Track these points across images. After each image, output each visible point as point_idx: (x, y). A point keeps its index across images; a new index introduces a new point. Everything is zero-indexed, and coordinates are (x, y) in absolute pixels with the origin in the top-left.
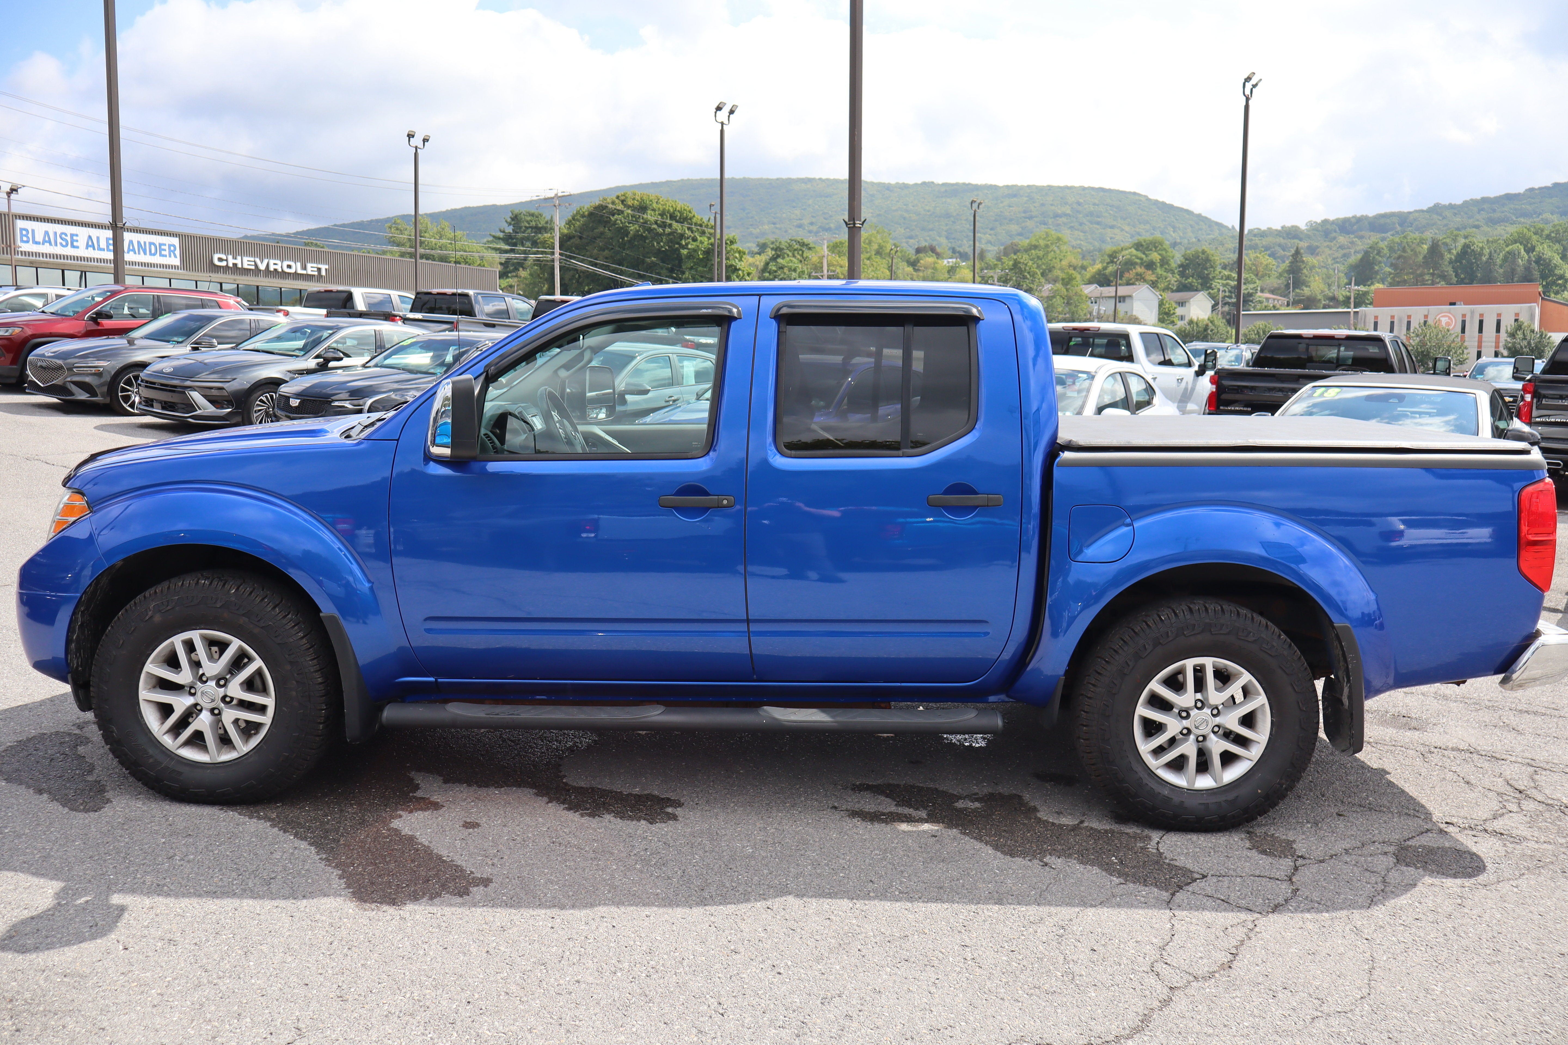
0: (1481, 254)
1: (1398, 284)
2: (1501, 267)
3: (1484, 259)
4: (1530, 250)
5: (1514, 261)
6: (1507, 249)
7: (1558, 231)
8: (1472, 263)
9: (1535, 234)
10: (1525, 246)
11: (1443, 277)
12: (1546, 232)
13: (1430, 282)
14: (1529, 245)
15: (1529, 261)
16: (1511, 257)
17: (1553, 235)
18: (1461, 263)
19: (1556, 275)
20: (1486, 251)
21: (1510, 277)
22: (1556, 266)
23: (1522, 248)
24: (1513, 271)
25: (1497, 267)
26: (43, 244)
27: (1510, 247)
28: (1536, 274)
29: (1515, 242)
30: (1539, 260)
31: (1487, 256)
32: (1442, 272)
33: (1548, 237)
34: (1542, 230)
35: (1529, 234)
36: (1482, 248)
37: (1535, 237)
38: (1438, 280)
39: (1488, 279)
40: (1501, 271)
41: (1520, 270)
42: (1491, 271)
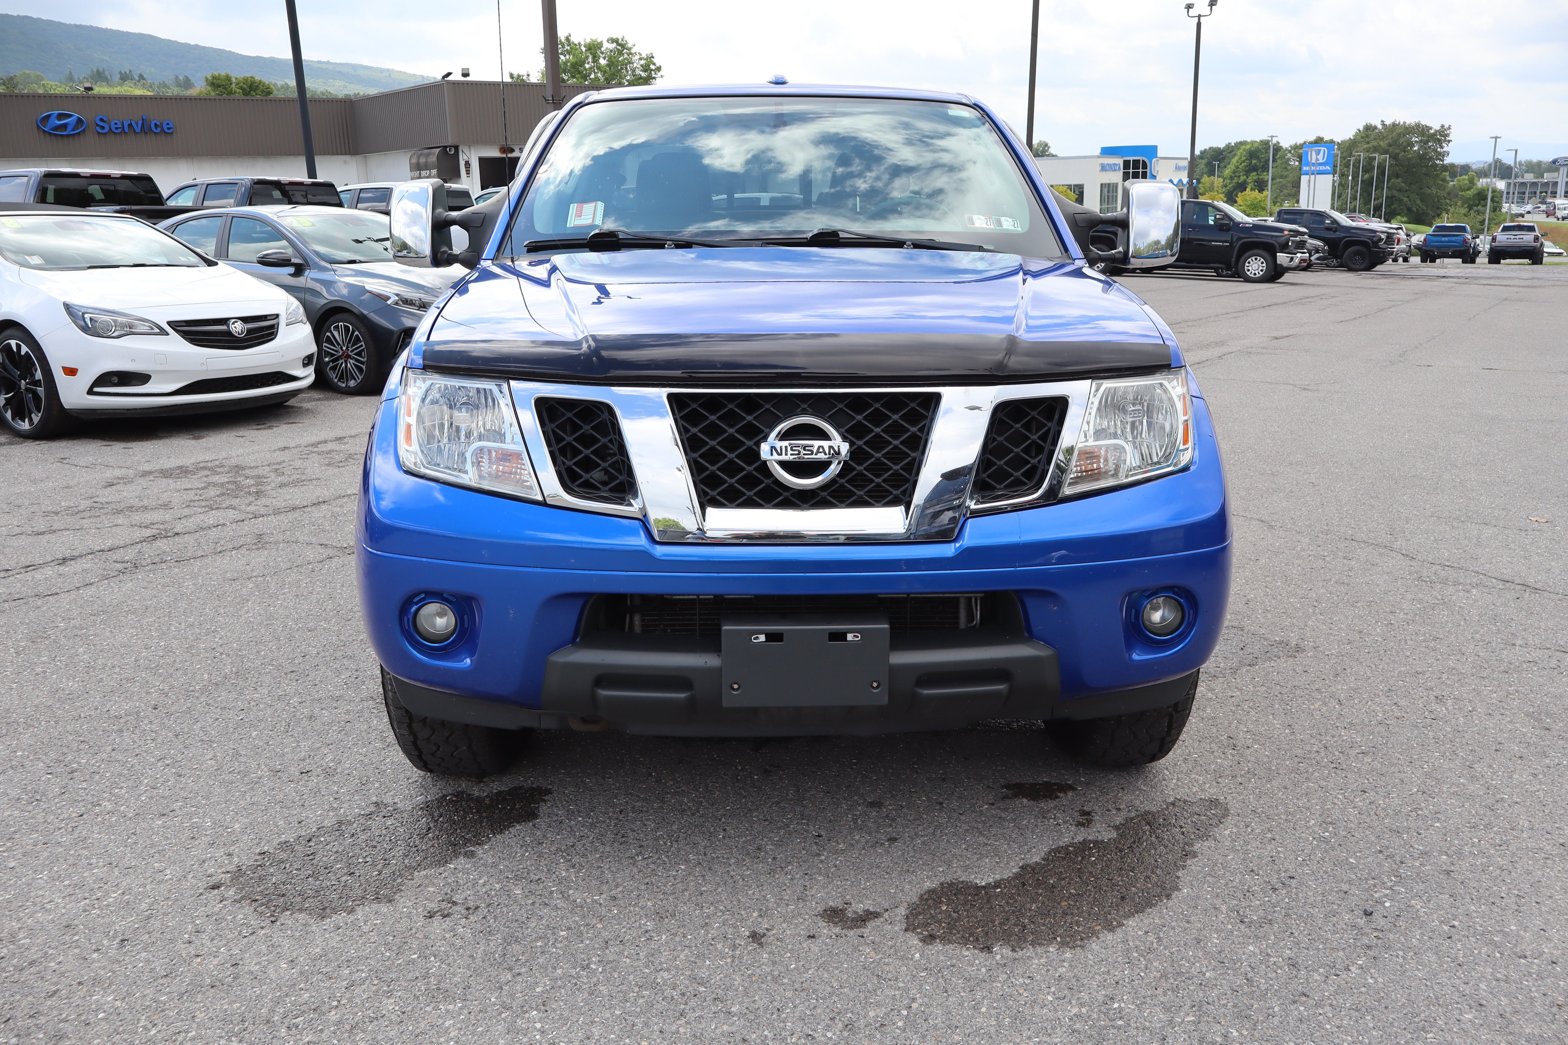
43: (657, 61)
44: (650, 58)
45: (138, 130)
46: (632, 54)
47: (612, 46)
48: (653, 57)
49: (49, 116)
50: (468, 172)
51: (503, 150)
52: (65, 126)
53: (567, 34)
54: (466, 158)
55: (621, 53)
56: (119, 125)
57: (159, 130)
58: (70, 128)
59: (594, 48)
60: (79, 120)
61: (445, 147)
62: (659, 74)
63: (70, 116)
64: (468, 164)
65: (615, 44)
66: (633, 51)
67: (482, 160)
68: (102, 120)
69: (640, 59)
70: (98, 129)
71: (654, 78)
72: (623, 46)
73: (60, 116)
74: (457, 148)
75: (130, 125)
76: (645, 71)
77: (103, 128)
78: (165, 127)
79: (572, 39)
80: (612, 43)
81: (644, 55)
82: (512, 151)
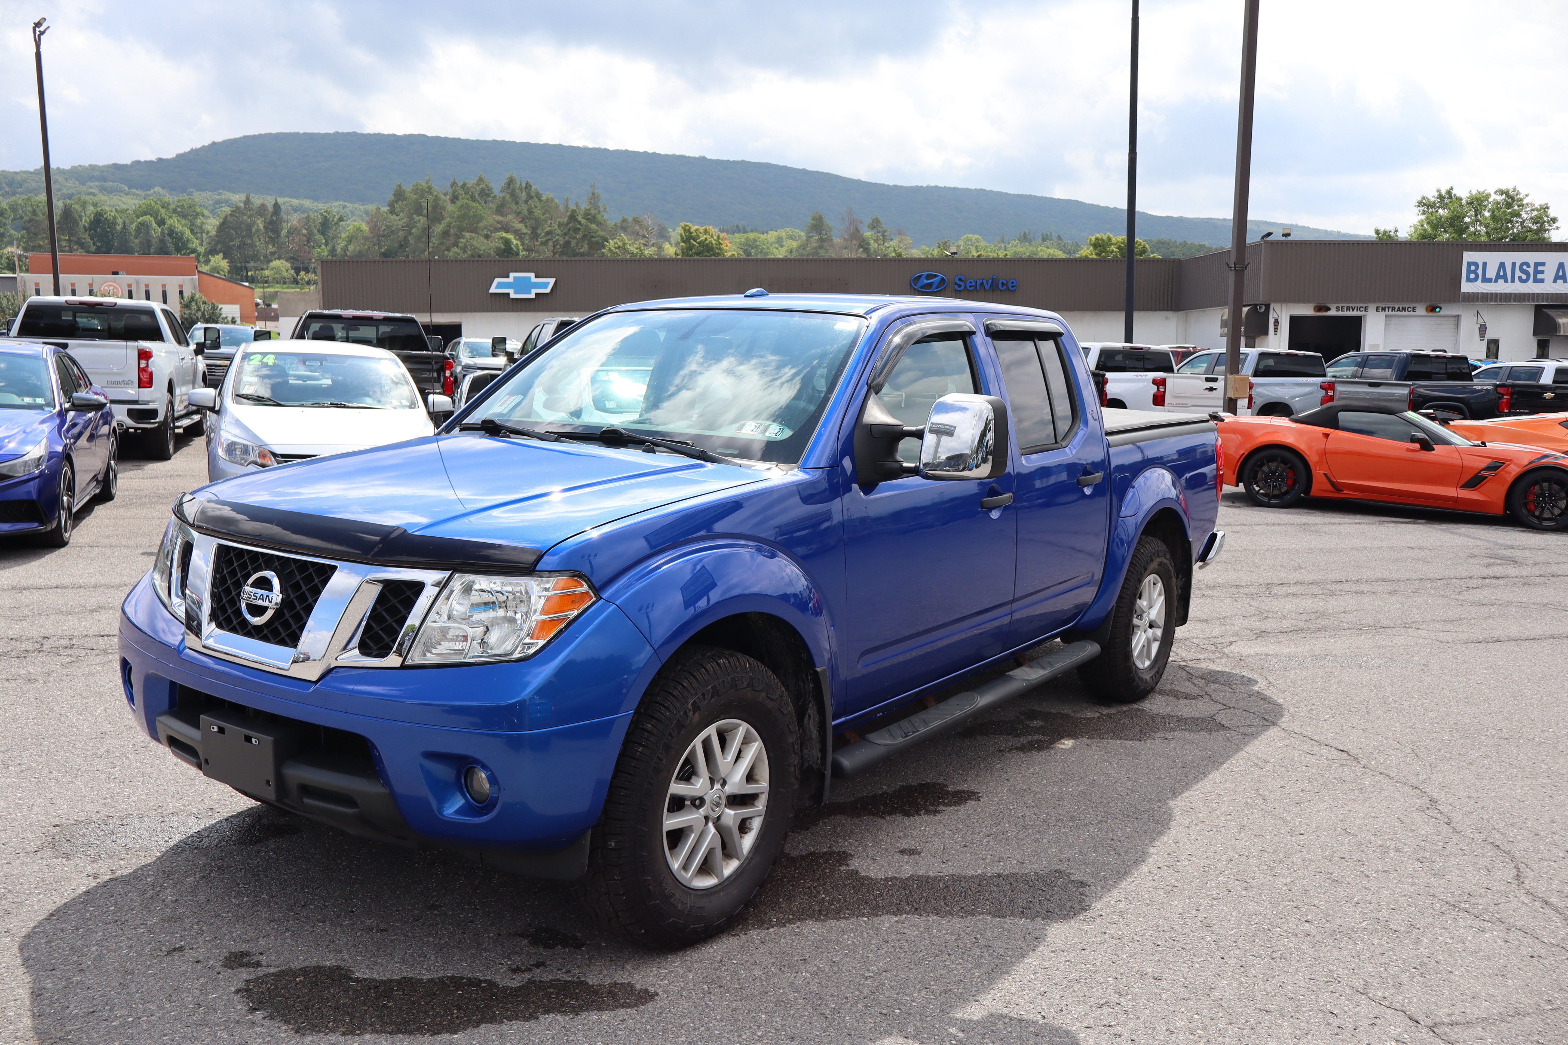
0: (115, 224)
1: (33, 249)
2: (136, 237)
3: (119, 228)
4: (161, 223)
5: (147, 233)
6: (139, 220)
7: (183, 205)
8: (107, 232)
9: (163, 207)
10: (155, 219)
11: (82, 245)
12: (172, 206)
13: (67, 249)
14: (159, 218)
15: (162, 233)
16: (143, 228)
17: (179, 210)
18: (96, 231)
19: (188, 248)
20: (120, 221)
21: (146, 248)
22: (188, 240)
23: (152, 219)
24: (148, 243)
25: (132, 238)
26: (1496, 281)
27: (141, 219)
28: (171, 247)
29: (145, 214)
30: (171, 232)
31: (121, 226)
32: (79, 239)
33: (175, 211)
34: (168, 204)
35: (157, 207)
36: (115, 218)
37: (162, 211)
38: (75, 247)
39: (125, 249)
40: (137, 241)
41: (155, 242)
42: (127, 241)
43: (1552, 213)
44: (1545, 208)
45: (987, 287)
46: (1523, 205)
47: (1500, 198)
48: (1548, 208)
49: (920, 276)
50: (1276, 330)
51: (1319, 309)
52: (931, 284)
53: (1448, 188)
54: (1275, 315)
55: (1509, 206)
56: (973, 284)
57: (1005, 287)
58: (934, 286)
59: (1478, 202)
60: (943, 279)
61: (1256, 305)
62: (1555, 226)
63: (936, 276)
64: (1276, 322)
65: (1504, 196)
66: (1525, 202)
67: (1294, 320)
68: (960, 279)
69: (1533, 210)
70: (956, 287)
71: (1548, 230)
72: (1512, 198)
73: (929, 277)
74: (1268, 307)
75: (982, 284)
76: (1535, 223)
77: (960, 286)
78: (1010, 285)
79: (1454, 192)
80: (1502, 194)
81: (1537, 206)
82: (1328, 309)
